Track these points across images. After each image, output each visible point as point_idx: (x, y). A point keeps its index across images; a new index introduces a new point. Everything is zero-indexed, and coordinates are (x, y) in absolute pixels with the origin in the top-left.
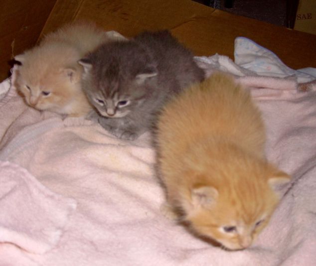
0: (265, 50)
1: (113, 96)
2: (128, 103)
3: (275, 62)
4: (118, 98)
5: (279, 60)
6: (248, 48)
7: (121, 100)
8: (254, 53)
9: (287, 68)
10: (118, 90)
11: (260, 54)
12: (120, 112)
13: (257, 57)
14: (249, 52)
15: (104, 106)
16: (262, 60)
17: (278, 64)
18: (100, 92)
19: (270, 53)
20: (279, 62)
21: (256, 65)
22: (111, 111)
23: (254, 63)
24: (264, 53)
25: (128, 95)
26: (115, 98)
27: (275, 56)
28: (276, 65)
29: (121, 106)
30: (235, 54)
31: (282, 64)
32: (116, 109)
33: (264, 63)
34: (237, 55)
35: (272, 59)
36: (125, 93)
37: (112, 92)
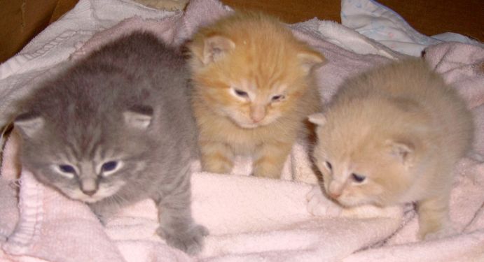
0: (385, 9)
1: (92, 155)
2: (120, 166)
3: (399, 26)
4: (103, 156)
5: (406, 23)
6: (360, 7)
7: (107, 160)
8: (369, 13)
9: (418, 33)
10: (102, 141)
11: (377, 15)
12: (106, 185)
13: (373, 19)
14: (362, 11)
15: (77, 177)
16: (381, 23)
17: (405, 30)
18: (69, 149)
19: (392, 13)
20: (405, 25)
21: (372, 31)
22: (89, 185)
23: (369, 27)
24: (384, 13)
25: (118, 150)
26: (97, 158)
27: (399, 17)
28: (401, 30)
29: (106, 174)
30: (342, 15)
31: (410, 28)
32: (100, 179)
33: (383, 27)
34: (345, 16)
35: (394, 21)
36: (114, 146)
37: (91, 146)
